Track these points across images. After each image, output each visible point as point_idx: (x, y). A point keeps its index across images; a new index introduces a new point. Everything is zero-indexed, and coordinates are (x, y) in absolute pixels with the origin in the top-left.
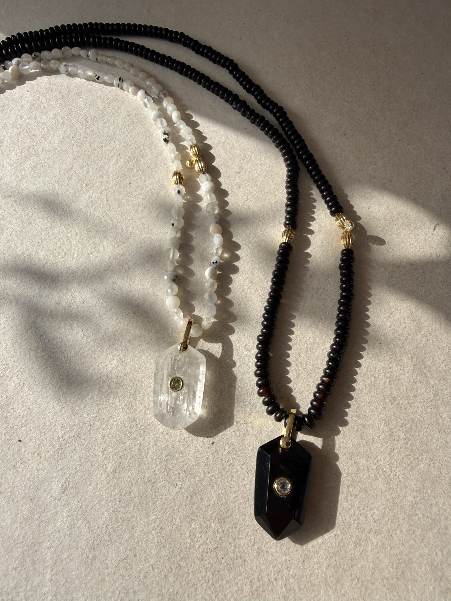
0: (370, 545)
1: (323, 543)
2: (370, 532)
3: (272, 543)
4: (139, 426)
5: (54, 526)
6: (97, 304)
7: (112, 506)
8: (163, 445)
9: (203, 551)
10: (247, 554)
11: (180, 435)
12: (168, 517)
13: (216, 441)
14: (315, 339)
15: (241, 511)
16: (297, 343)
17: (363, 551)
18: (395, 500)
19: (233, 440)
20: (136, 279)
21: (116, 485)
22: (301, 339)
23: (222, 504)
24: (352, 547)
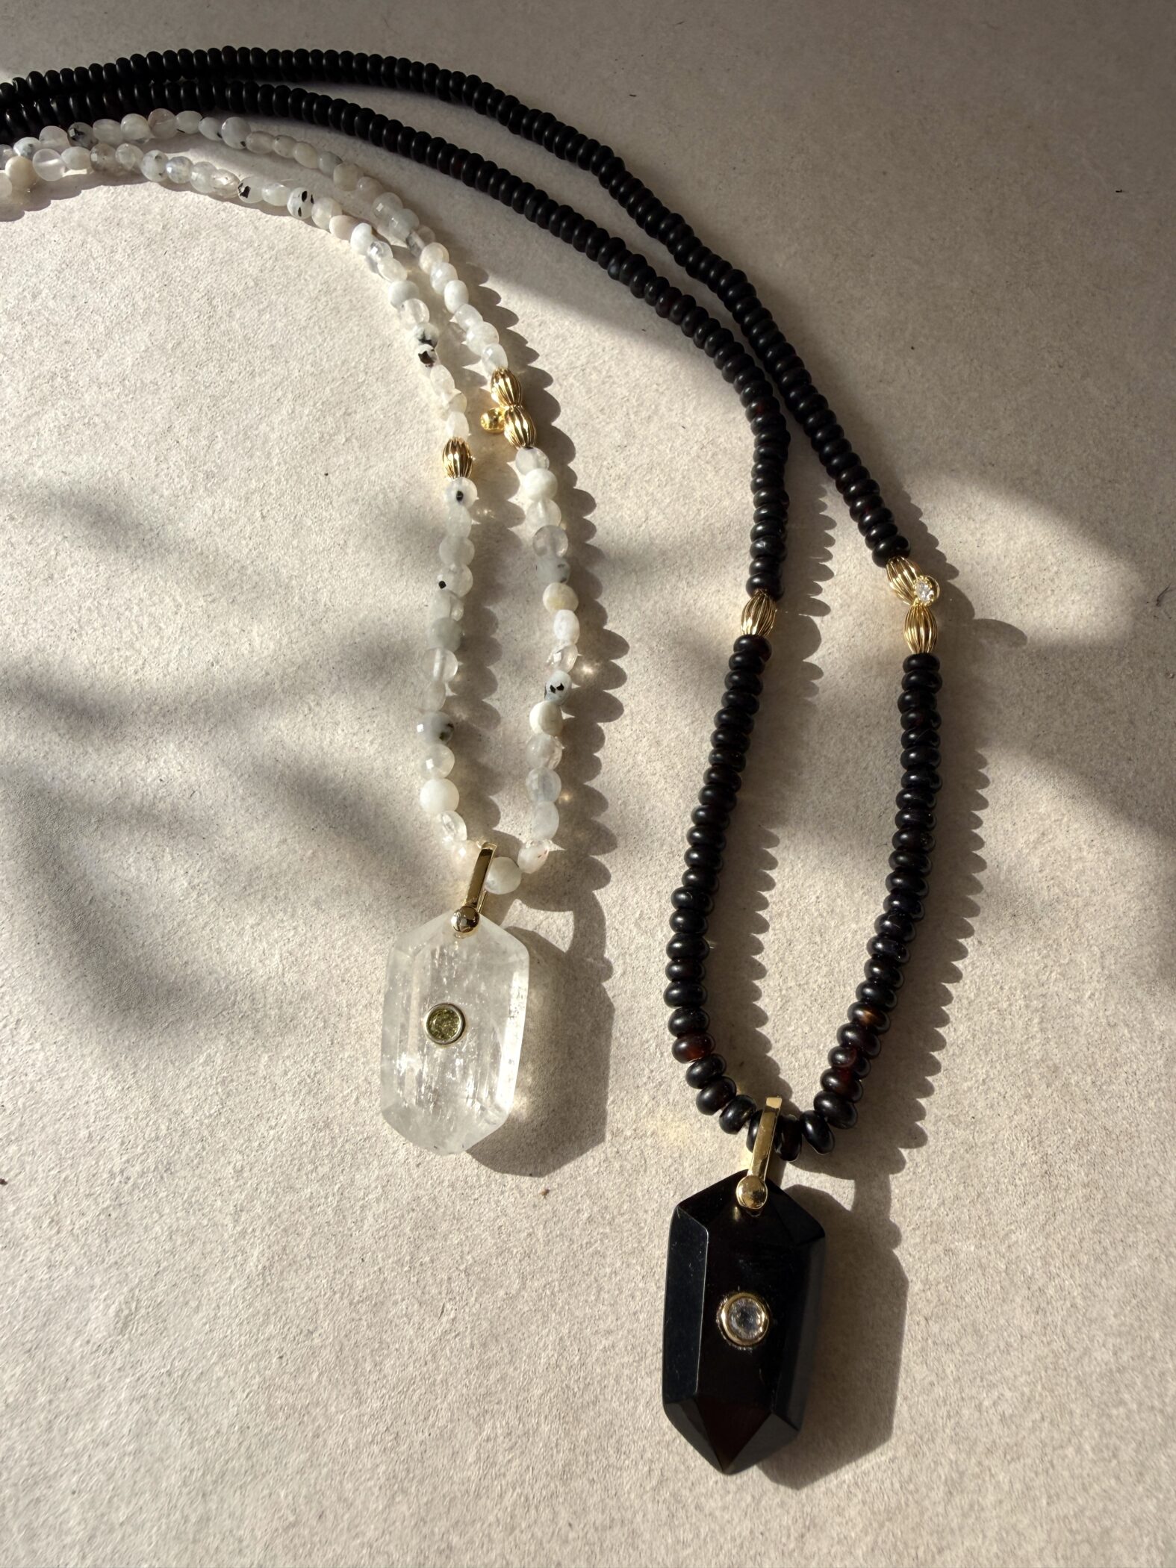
0: (991, 1488)
1: (856, 1484)
2: (989, 1452)
3: (711, 1483)
4: (340, 1141)
5: (93, 1429)
6: (230, 800)
7: (259, 1372)
8: (406, 1197)
9: (515, 1504)
10: (641, 1514)
11: (454, 1169)
12: (418, 1404)
13: (555, 1186)
14: (834, 900)
15: (625, 1389)
16: (783, 912)
17: (971, 1506)
18: (1061, 1361)
19: (602, 1185)
20: (340, 732)
21: (271, 1312)
22: (795, 900)
23: (569, 1368)
24: (941, 1494)
